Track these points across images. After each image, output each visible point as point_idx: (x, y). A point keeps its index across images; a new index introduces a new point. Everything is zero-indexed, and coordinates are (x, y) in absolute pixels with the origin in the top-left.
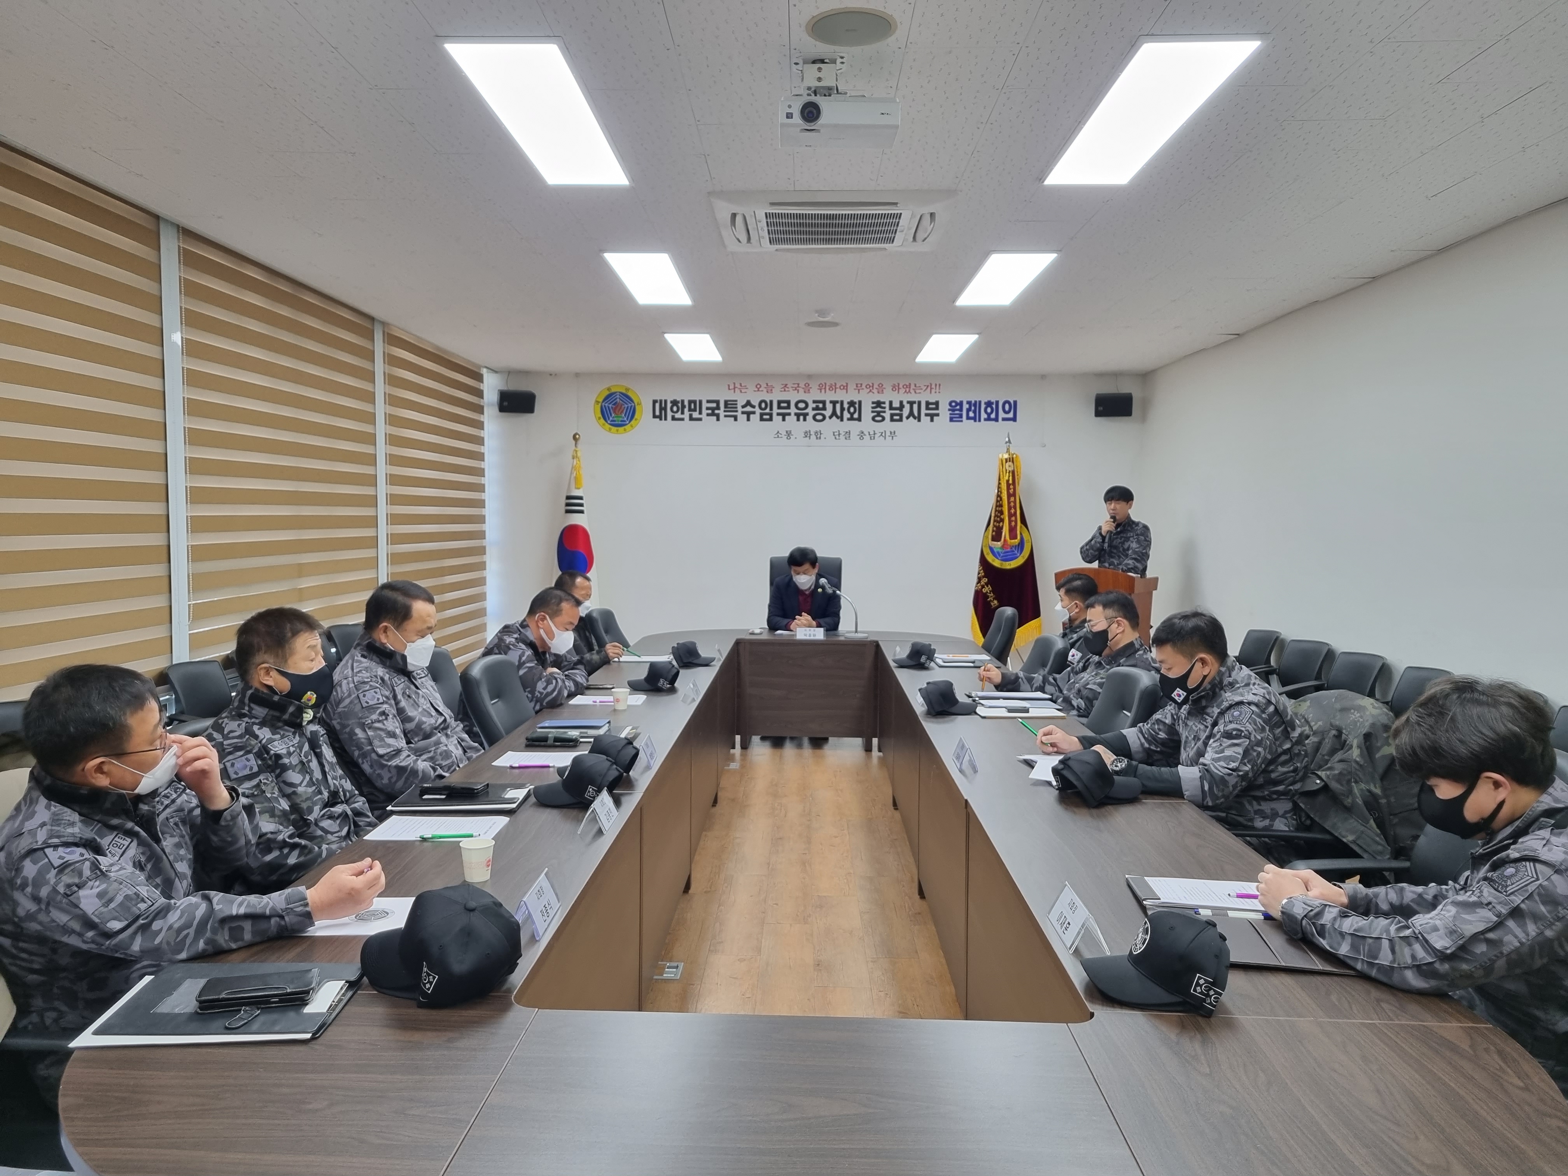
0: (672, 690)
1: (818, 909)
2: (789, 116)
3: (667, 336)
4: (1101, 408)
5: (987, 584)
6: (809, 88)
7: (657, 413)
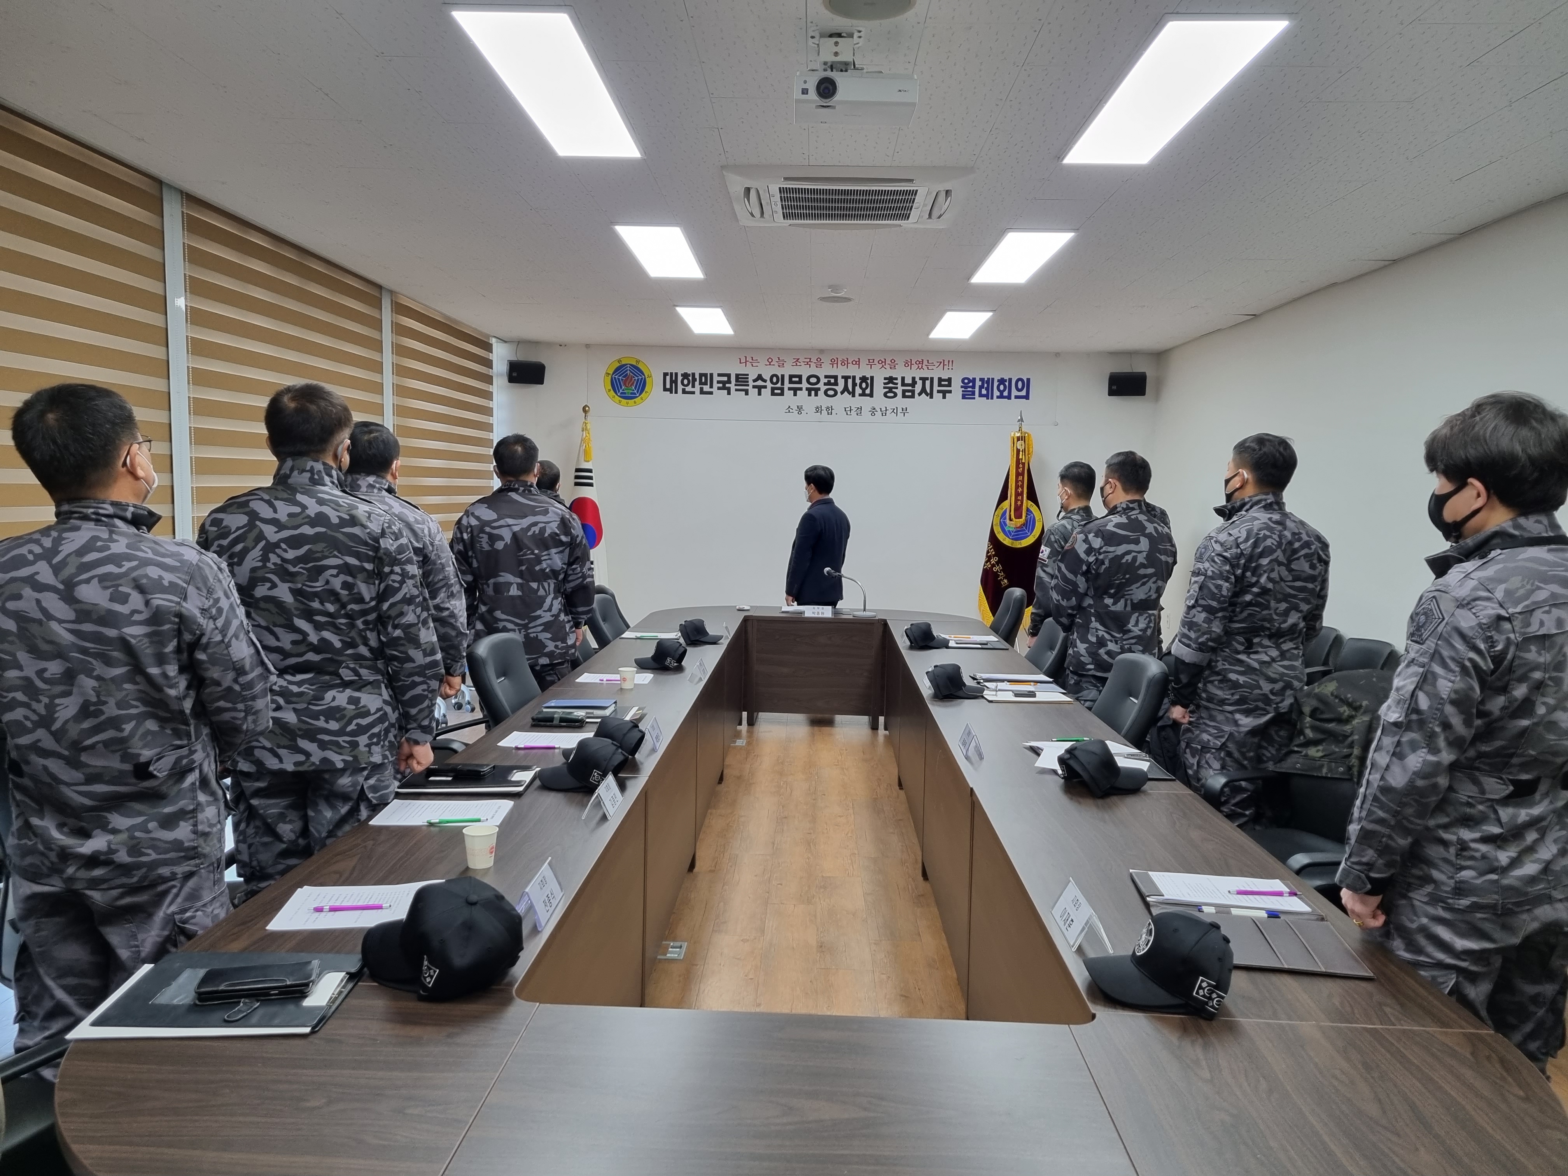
0: (679, 669)
1: (822, 890)
2: (805, 92)
3: (679, 309)
4: (1114, 387)
5: (997, 563)
6: (825, 63)
7: (668, 386)
